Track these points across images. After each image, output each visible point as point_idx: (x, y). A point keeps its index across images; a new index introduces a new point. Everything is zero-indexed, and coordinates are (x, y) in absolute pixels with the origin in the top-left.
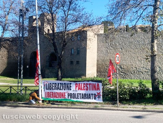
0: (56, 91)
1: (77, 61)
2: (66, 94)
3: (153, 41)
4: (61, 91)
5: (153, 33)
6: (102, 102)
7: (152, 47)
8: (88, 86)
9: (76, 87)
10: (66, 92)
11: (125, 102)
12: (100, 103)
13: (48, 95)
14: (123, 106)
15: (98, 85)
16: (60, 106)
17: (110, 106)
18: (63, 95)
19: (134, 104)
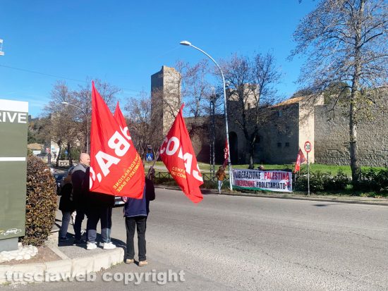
0: (245, 179)
1: (286, 143)
2: (255, 183)
3: (351, 128)
4: (250, 180)
5: (351, 117)
6: (291, 191)
7: (351, 133)
8: (278, 175)
9: (265, 176)
10: (255, 180)
11: (319, 193)
12: (289, 193)
13: (238, 182)
14: (316, 196)
15: (288, 174)
16: (250, 194)
17: (301, 196)
18: (251, 184)
19: (328, 194)
